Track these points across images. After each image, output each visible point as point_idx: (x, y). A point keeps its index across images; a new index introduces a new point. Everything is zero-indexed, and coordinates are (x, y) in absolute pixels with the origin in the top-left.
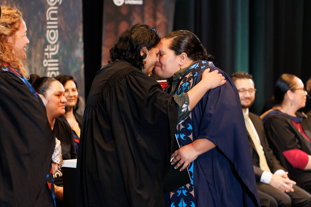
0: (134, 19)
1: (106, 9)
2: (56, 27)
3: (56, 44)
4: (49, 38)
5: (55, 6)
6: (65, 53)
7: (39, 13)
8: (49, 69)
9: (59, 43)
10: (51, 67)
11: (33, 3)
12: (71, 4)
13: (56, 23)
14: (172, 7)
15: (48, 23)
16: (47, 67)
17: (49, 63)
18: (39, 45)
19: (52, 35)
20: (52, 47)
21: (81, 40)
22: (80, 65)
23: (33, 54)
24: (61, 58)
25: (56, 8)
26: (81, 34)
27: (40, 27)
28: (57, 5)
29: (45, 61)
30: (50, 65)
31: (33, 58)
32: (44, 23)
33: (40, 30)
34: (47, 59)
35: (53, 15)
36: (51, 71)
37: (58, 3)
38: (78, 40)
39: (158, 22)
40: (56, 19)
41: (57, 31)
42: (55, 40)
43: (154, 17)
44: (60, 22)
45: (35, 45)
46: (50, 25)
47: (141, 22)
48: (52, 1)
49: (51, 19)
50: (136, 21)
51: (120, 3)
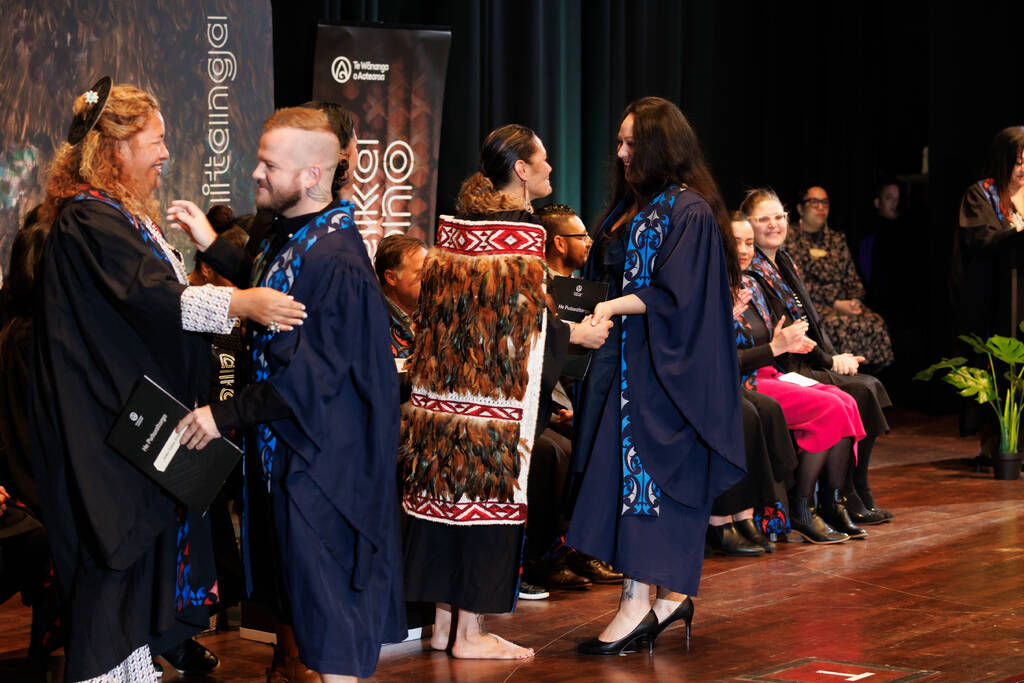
0: (371, 107)
1: (318, 88)
2: (226, 123)
3: (225, 154)
4: (214, 144)
5: (223, 84)
7: (195, 98)
9: (230, 152)
10: (217, 197)
11: (182, 79)
12: (253, 80)
13: (226, 115)
14: (440, 86)
15: (211, 116)
16: (209, 197)
17: (212, 189)
18: (194, 157)
19: (218, 137)
20: (218, 161)
23: (184, 173)
24: (234, 181)
25: (226, 88)
27: (196, 123)
28: (227, 82)
29: (206, 185)
30: (213, 193)
31: (183, 180)
32: (204, 115)
33: (196, 128)
34: (210, 183)
35: (220, 101)
37: (228, 78)
39: (414, 114)
40: (226, 108)
41: (227, 130)
42: (223, 146)
43: (408, 104)
44: (232, 114)
45: (187, 157)
46: (215, 119)
47: (383, 114)
48: (218, 74)
49: (217, 108)
50: (374, 110)
51: (344, 78)
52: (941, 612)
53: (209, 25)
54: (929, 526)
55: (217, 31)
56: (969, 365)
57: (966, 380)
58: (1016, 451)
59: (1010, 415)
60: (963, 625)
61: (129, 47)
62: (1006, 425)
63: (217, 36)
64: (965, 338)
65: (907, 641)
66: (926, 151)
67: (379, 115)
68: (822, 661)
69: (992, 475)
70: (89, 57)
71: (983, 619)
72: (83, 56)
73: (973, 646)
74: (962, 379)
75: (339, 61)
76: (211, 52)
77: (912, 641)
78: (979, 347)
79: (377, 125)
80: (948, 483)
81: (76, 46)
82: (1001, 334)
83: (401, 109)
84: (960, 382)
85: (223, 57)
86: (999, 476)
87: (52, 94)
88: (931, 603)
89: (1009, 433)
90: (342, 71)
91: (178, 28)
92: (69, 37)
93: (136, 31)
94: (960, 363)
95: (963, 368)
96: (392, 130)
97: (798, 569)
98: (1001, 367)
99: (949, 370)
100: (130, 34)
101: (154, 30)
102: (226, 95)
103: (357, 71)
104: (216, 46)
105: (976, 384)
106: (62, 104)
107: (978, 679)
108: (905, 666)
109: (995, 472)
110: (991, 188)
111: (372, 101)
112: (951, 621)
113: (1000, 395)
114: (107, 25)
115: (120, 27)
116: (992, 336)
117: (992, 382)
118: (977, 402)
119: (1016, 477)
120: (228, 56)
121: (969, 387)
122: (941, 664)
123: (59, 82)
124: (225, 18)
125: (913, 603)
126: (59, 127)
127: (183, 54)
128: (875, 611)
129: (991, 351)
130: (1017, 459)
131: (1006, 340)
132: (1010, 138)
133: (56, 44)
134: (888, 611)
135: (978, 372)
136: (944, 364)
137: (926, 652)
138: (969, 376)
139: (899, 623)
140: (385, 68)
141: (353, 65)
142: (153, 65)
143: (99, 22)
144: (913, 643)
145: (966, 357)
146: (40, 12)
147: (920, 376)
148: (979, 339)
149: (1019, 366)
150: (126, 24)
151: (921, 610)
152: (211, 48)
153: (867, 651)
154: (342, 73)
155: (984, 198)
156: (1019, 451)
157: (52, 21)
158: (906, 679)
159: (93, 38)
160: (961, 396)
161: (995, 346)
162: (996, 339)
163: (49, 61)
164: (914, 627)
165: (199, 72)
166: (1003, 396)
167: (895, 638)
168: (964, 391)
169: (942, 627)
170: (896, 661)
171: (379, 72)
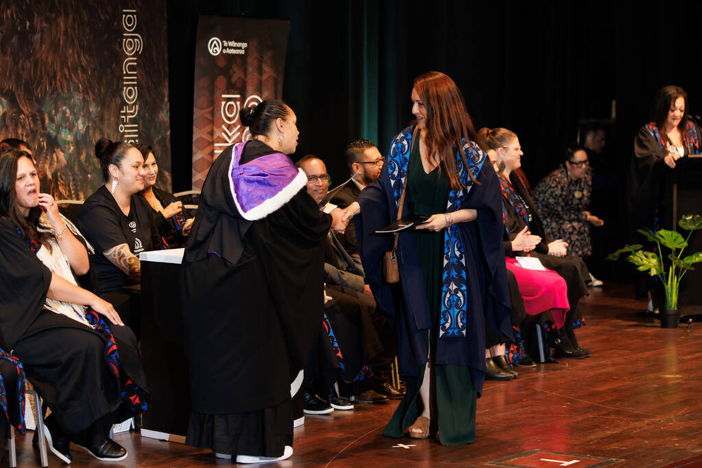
0: (235, 72)
1: (199, 61)
2: (136, 83)
3: (135, 104)
4: (127, 98)
5: (133, 56)
6: (147, 115)
7: (114, 66)
8: (126, 136)
9: (138, 103)
10: (129, 133)
11: (105, 52)
12: (154, 54)
13: (135, 78)
15: (125, 78)
16: (124, 133)
17: (126, 128)
18: (113, 106)
19: (130, 93)
20: (130, 109)
21: (166, 100)
22: (166, 131)
23: (106, 117)
24: (141, 122)
25: (135, 59)
26: (166, 92)
27: (115, 83)
28: (136, 55)
29: (121, 126)
30: (127, 131)
31: (106, 122)
32: (120, 77)
33: (115, 87)
34: (124, 124)
35: (131, 68)
36: (128, 139)
37: (137, 52)
38: (163, 100)
39: (264, 77)
40: (135, 73)
41: (136, 88)
42: (133, 99)
43: (260, 71)
44: (140, 77)
45: (109, 106)
46: (127, 80)
47: (243, 77)
48: (130, 49)
49: (129, 73)
50: (237, 75)
51: (217, 52)
52: (625, 419)
53: (124, 16)
54: (617, 360)
55: (129, 20)
56: (644, 249)
57: (642, 260)
58: (676, 309)
59: (672, 284)
60: (640, 428)
61: (69, 30)
62: (669, 291)
63: (129, 23)
64: (641, 231)
65: (601, 439)
66: (614, 103)
67: (240, 78)
68: (544, 452)
69: (660, 325)
70: (41, 37)
71: (654, 423)
72: (37, 36)
73: (647, 442)
74: (640, 260)
75: (213, 41)
76: (124, 35)
77: (604, 438)
78: (651, 238)
79: (239, 85)
80: (629, 330)
81: (33, 30)
82: (666, 228)
83: (256, 74)
84: (638, 261)
85: (133, 38)
86: (664, 325)
87: (16, 63)
88: (618, 413)
89: (671, 296)
90: (215, 47)
91: (102, 17)
92: (28, 24)
93: (74, 19)
94: (637, 249)
95: (640, 252)
96: (250, 88)
97: (527, 389)
98: (666, 251)
99: (630, 253)
100: (69, 21)
101: (86, 19)
102: (135, 64)
103: (226, 48)
104: (128, 30)
105: (649, 263)
106: (23, 69)
107: (650, 465)
108: (601, 456)
109: (662, 323)
110: (655, 128)
111: (235, 68)
112: (632, 425)
113: (665, 270)
114: (54, 15)
115: (62, 18)
116: (660, 230)
117: (659, 261)
118: (649, 275)
119: (676, 326)
120: (137, 37)
121: (644, 265)
122: (626, 454)
123: (20, 55)
124: (135, 11)
125: (605, 412)
126: (21, 86)
127: (106, 36)
128: (580, 418)
129: (659, 240)
130: (677, 314)
131: (669, 233)
132: (666, 93)
133: (19, 28)
134: (589, 418)
135: (650, 254)
136: (627, 249)
137: (615, 446)
138: (644, 257)
139: (596, 426)
140: (244, 45)
141: (223, 44)
142: (85, 43)
143: (48, 14)
144: (605, 440)
145: (642, 244)
146: (8, 7)
147: (610, 257)
148: (651, 232)
149: (678, 250)
150: (67, 15)
151: (612, 417)
152: (125, 31)
153: (575, 445)
154: (215, 48)
155: (651, 136)
156: (678, 308)
157: (16, 12)
158: (601, 464)
159: (45, 25)
160: (638, 271)
161: (662, 236)
162: (662, 232)
163: (14, 40)
164: (606, 429)
165: (117, 48)
166: (667, 270)
167: (593, 437)
168: (640, 268)
169: (626, 428)
170: (594, 452)
171: (240, 48)
